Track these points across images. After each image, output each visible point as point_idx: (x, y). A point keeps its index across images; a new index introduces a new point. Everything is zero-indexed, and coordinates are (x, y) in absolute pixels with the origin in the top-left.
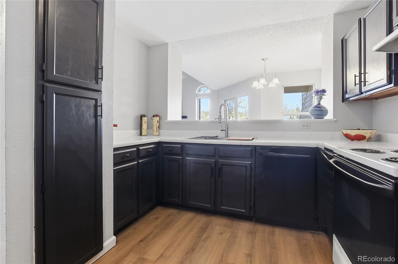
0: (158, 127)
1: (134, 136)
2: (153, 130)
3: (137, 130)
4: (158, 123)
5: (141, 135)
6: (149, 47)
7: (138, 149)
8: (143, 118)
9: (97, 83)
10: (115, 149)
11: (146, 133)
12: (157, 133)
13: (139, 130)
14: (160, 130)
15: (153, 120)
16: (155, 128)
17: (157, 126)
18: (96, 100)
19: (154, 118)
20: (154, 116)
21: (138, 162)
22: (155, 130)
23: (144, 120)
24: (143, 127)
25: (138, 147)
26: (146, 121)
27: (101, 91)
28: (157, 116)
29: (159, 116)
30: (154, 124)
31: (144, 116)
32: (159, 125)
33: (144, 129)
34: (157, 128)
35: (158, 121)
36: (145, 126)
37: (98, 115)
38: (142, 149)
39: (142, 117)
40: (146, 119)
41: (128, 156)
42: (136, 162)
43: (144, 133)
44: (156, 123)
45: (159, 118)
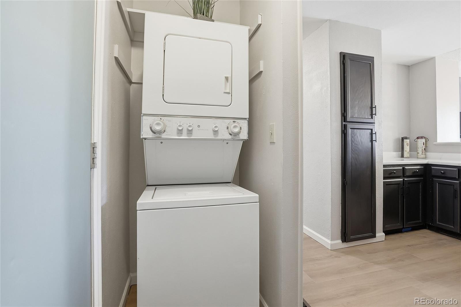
0: (425, 149)
1: (395, 158)
2: (417, 153)
3: (397, 152)
4: (424, 145)
5: (402, 156)
6: (409, 66)
7: (404, 168)
8: (405, 140)
9: (372, 118)
10: (384, 166)
11: (408, 155)
12: (423, 156)
13: (400, 151)
14: (427, 152)
15: (418, 142)
16: (420, 151)
17: (423, 149)
18: (372, 130)
19: (418, 140)
20: (418, 138)
21: (404, 180)
22: (420, 153)
23: (406, 142)
24: (405, 149)
25: (404, 167)
26: (409, 143)
27: (375, 123)
28: (422, 138)
29: (425, 138)
30: (418, 146)
31: (406, 138)
32: (426, 147)
33: (406, 151)
34: (423, 151)
35: (424, 143)
36: (407, 148)
37: (373, 140)
38: (407, 169)
39: (403, 139)
40: (409, 141)
41: (395, 173)
42: (402, 180)
43: (406, 154)
44: (421, 145)
45: (426, 140)
